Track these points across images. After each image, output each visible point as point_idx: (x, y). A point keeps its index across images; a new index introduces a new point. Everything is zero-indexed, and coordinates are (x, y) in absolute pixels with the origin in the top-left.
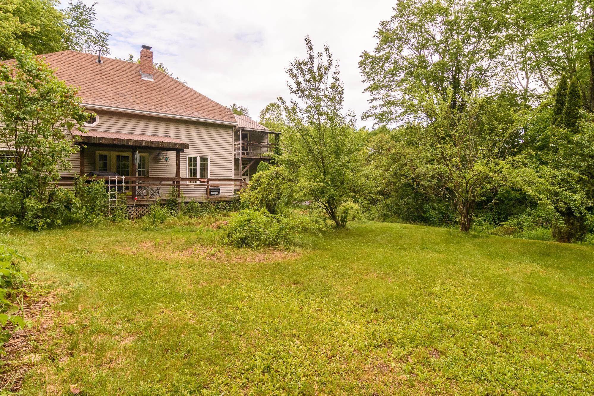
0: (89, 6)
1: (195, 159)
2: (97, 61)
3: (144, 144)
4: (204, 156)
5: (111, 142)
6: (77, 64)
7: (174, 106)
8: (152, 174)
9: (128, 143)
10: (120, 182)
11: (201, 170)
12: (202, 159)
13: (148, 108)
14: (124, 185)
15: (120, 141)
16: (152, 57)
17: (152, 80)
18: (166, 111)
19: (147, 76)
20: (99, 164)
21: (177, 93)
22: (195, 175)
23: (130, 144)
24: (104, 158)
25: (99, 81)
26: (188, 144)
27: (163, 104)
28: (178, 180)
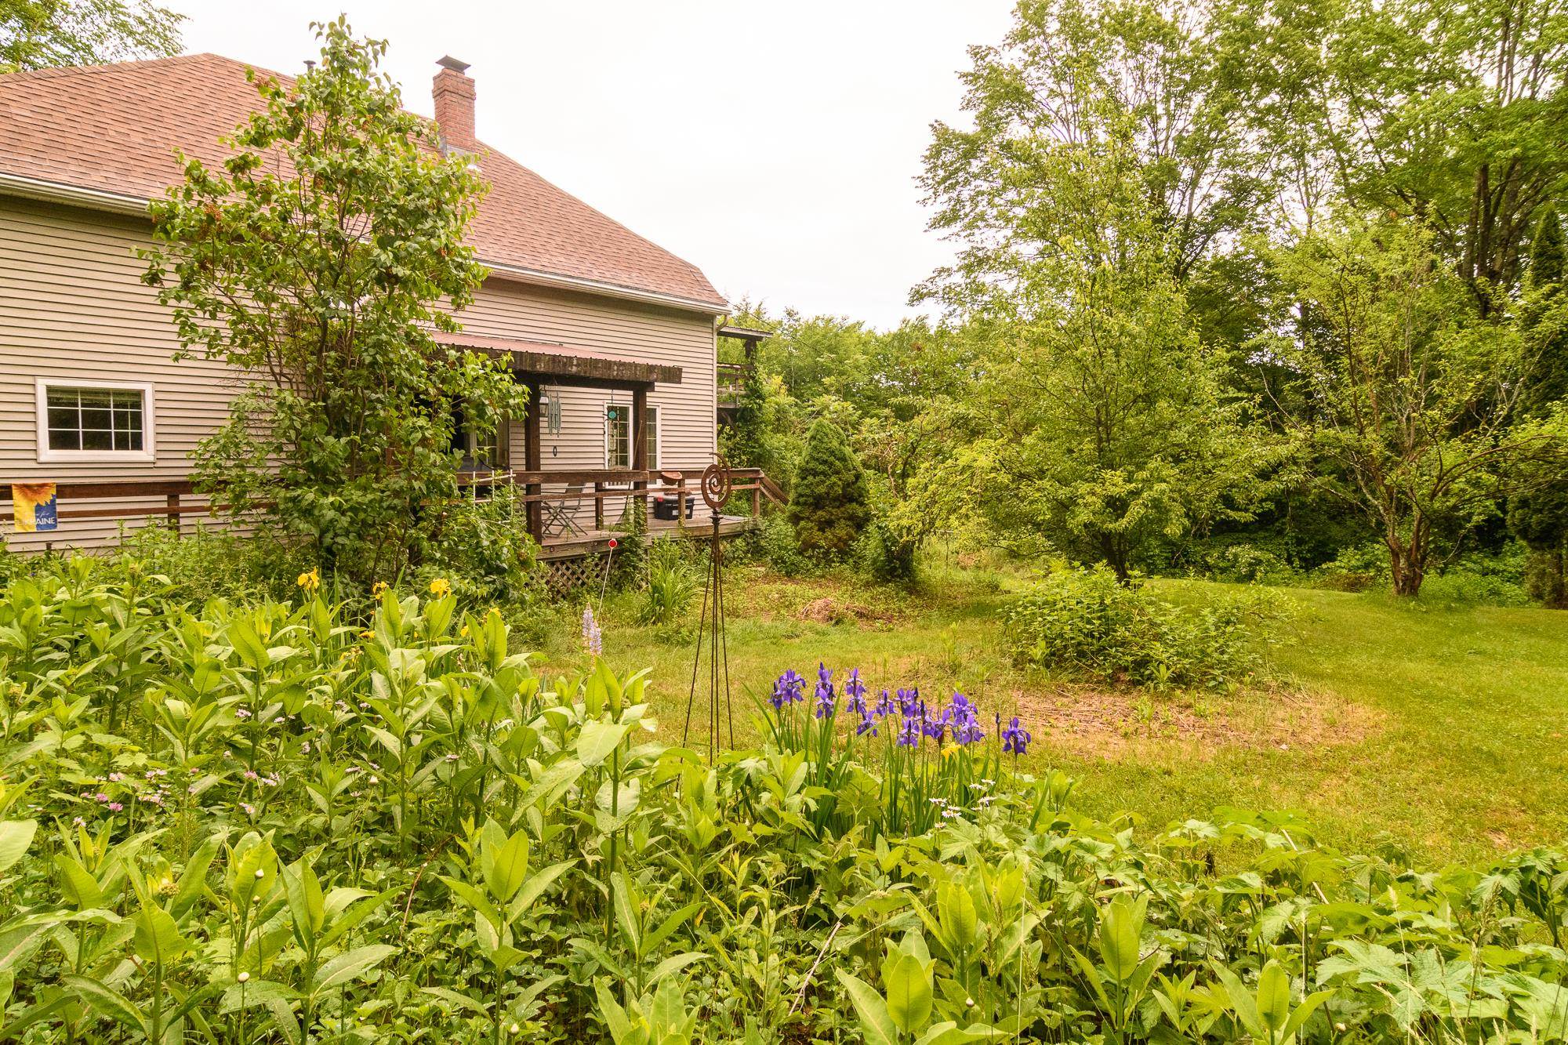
1: (624, 412)
3: (575, 369)
18: (550, 264)
23: (540, 367)
28: (641, 479)
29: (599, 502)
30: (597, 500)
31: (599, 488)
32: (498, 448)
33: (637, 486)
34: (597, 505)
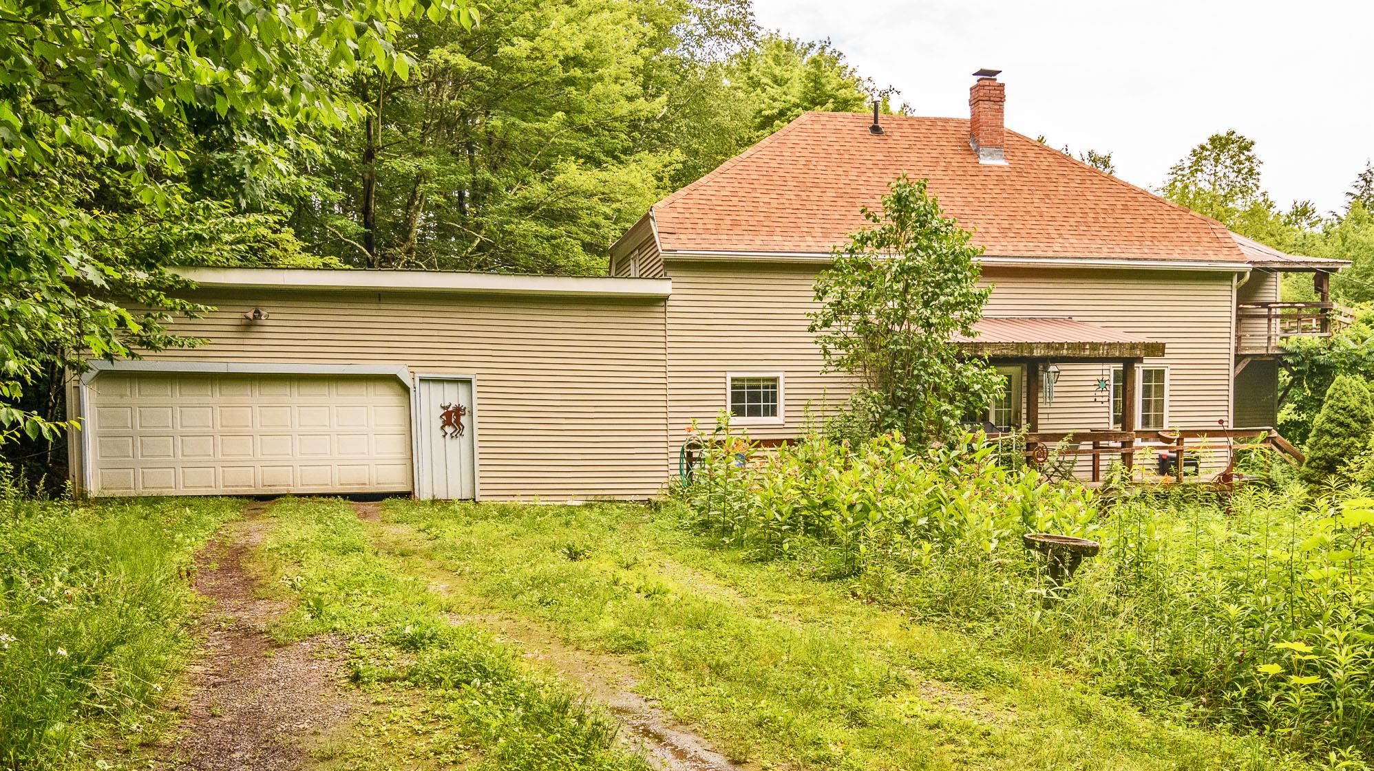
2: (870, 130)
3: (1065, 352)
4: (1155, 364)
9: (1032, 352)
11: (1146, 406)
12: (1147, 375)
15: (1017, 349)
17: (1002, 163)
19: (990, 154)
23: (1037, 353)
26: (1164, 344)
28: (1127, 439)
29: (1095, 459)
30: (1094, 456)
31: (1096, 446)
32: (1012, 410)
33: (1124, 445)
34: (1094, 461)
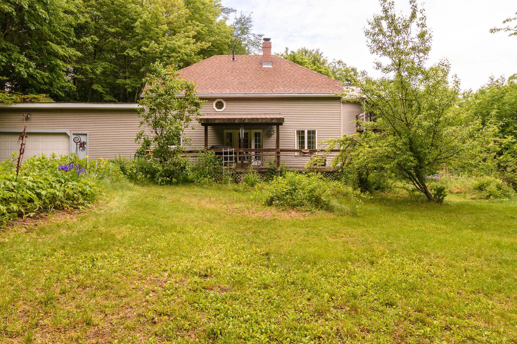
0: (247, 16)
1: (303, 132)
2: (232, 60)
3: (247, 121)
4: (311, 129)
5: (223, 122)
6: (217, 64)
7: (284, 86)
8: (265, 147)
9: (234, 121)
10: (231, 153)
11: (309, 142)
12: (309, 132)
13: (262, 91)
14: (234, 155)
15: (229, 120)
16: (270, 47)
17: (271, 66)
18: (277, 91)
19: (266, 64)
20: (227, 140)
21: (290, 74)
22: (303, 147)
23: (236, 122)
24: (230, 135)
25: (229, 75)
26: (283, 118)
27: (276, 86)
